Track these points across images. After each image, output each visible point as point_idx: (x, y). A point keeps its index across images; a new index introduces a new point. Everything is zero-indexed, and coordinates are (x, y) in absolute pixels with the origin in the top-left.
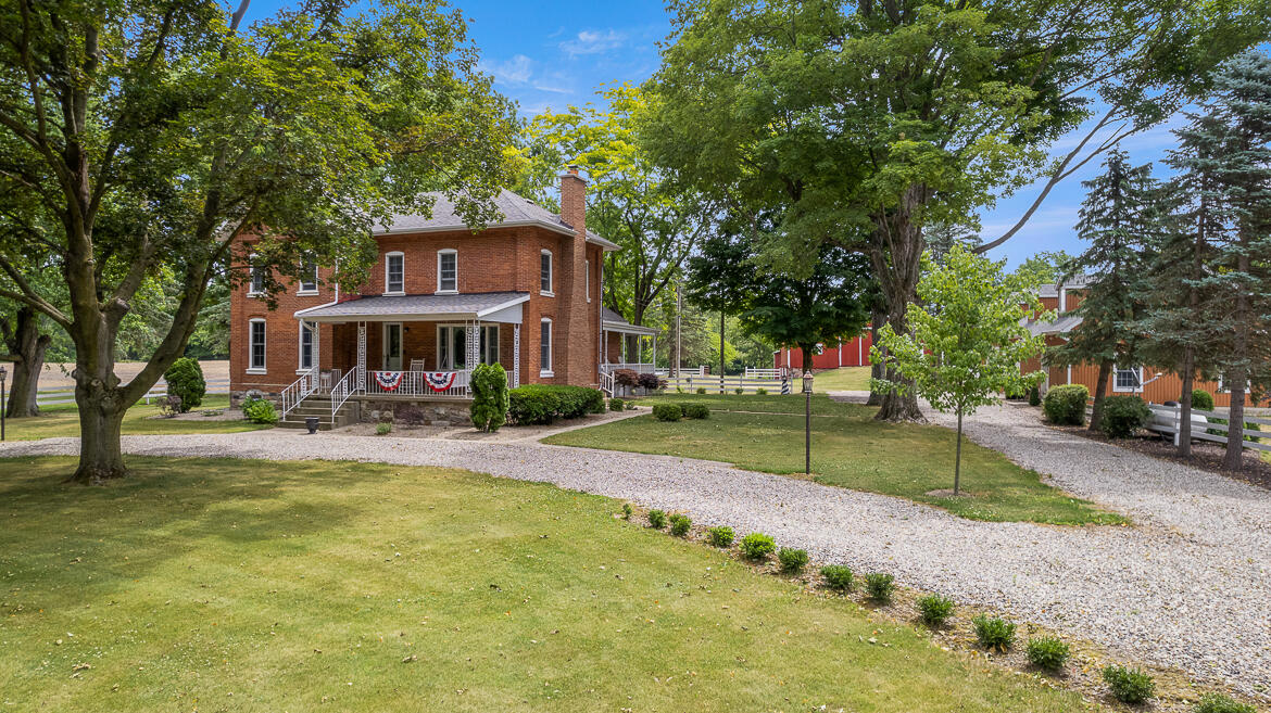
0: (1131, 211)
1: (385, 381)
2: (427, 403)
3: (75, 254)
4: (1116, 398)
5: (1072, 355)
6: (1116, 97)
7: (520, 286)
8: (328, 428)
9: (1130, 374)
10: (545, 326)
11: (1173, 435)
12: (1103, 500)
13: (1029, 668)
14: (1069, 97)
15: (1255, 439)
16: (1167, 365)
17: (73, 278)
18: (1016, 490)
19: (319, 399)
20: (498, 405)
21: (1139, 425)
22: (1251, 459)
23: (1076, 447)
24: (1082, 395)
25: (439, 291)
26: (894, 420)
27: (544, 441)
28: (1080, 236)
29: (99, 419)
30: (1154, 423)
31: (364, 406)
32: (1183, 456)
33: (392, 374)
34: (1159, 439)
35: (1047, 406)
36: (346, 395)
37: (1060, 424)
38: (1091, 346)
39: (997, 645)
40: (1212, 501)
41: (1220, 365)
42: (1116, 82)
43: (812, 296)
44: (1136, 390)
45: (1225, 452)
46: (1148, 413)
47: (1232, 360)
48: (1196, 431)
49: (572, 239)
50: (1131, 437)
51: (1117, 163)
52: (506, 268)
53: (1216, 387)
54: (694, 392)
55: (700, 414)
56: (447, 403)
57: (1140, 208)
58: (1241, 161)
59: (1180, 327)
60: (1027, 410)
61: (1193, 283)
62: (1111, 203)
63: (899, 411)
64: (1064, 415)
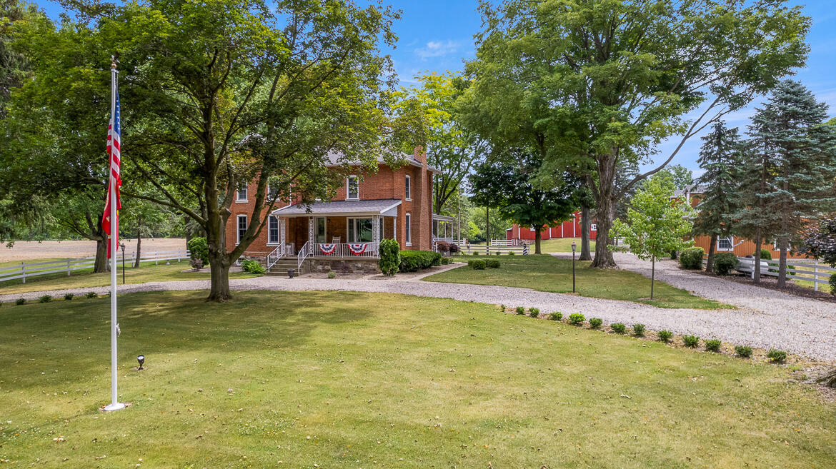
0: (727, 153)
1: (325, 249)
2: (350, 261)
3: (210, 186)
4: (721, 254)
5: (697, 231)
6: (718, 92)
7: (396, 196)
8: (297, 275)
9: (726, 241)
10: (408, 217)
11: (750, 273)
12: (721, 300)
13: (706, 351)
14: (693, 91)
15: (793, 274)
16: (747, 236)
17: (209, 198)
18: (679, 297)
19: (286, 260)
20: (395, 261)
21: (733, 268)
22: (790, 284)
23: (701, 279)
24: (701, 253)
25: (348, 198)
26: (602, 268)
27: (424, 279)
28: (700, 167)
29: (221, 269)
30: (741, 267)
31: (313, 263)
32: (756, 283)
33: (330, 245)
34: (744, 276)
35: (682, 259)
36: (304, 258)
37: (689, 269)
38: (706, 226)
39: (693, 345)
40: (771, 300)
41: (775, 236)
42: (719, 83)
43: (541, 197)
44: (730, 250)
45: (777, 281)
46: (737, 262)
47: (781, 233)
48: (763, 271)
49: (420, 169)
50: (728, 275)
51: (720, 126)
52: (387, 186)
53: (773, 248)
54: (472, 254)
55: (495, 265)
56: (362, 261)
57: (732, 151)
58: (784, 135)
59: (754, 216)
60: (670, 262)
61: (761, 195)
62: (716, 148)
63: (603, 263)
64: (691, 264)
